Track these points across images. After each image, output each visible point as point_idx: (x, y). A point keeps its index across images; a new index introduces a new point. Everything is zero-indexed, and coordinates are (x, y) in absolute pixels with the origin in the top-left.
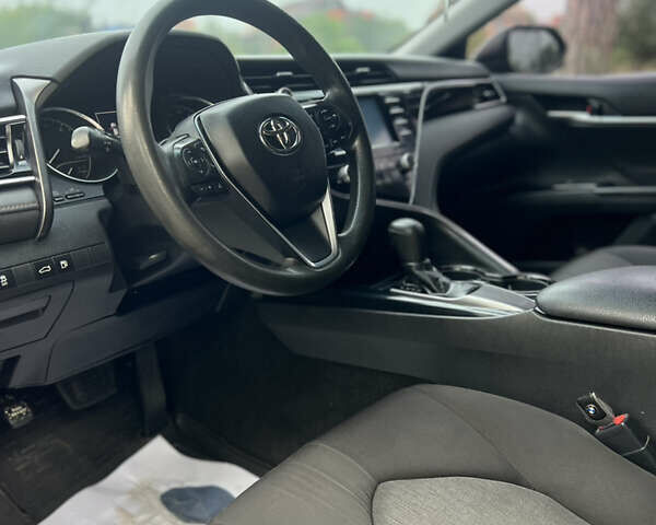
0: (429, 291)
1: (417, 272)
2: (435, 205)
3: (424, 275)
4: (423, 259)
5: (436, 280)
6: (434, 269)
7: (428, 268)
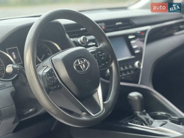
0: (144, 124)
1: (140, 116)
3: (142, 117)
5: (147, 120)
6: (147, 115)
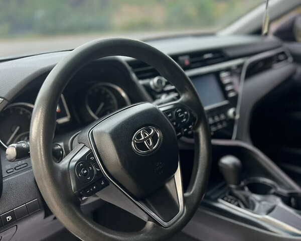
2: (248, 139)
4: (240, 183)
7: (242, 189)
